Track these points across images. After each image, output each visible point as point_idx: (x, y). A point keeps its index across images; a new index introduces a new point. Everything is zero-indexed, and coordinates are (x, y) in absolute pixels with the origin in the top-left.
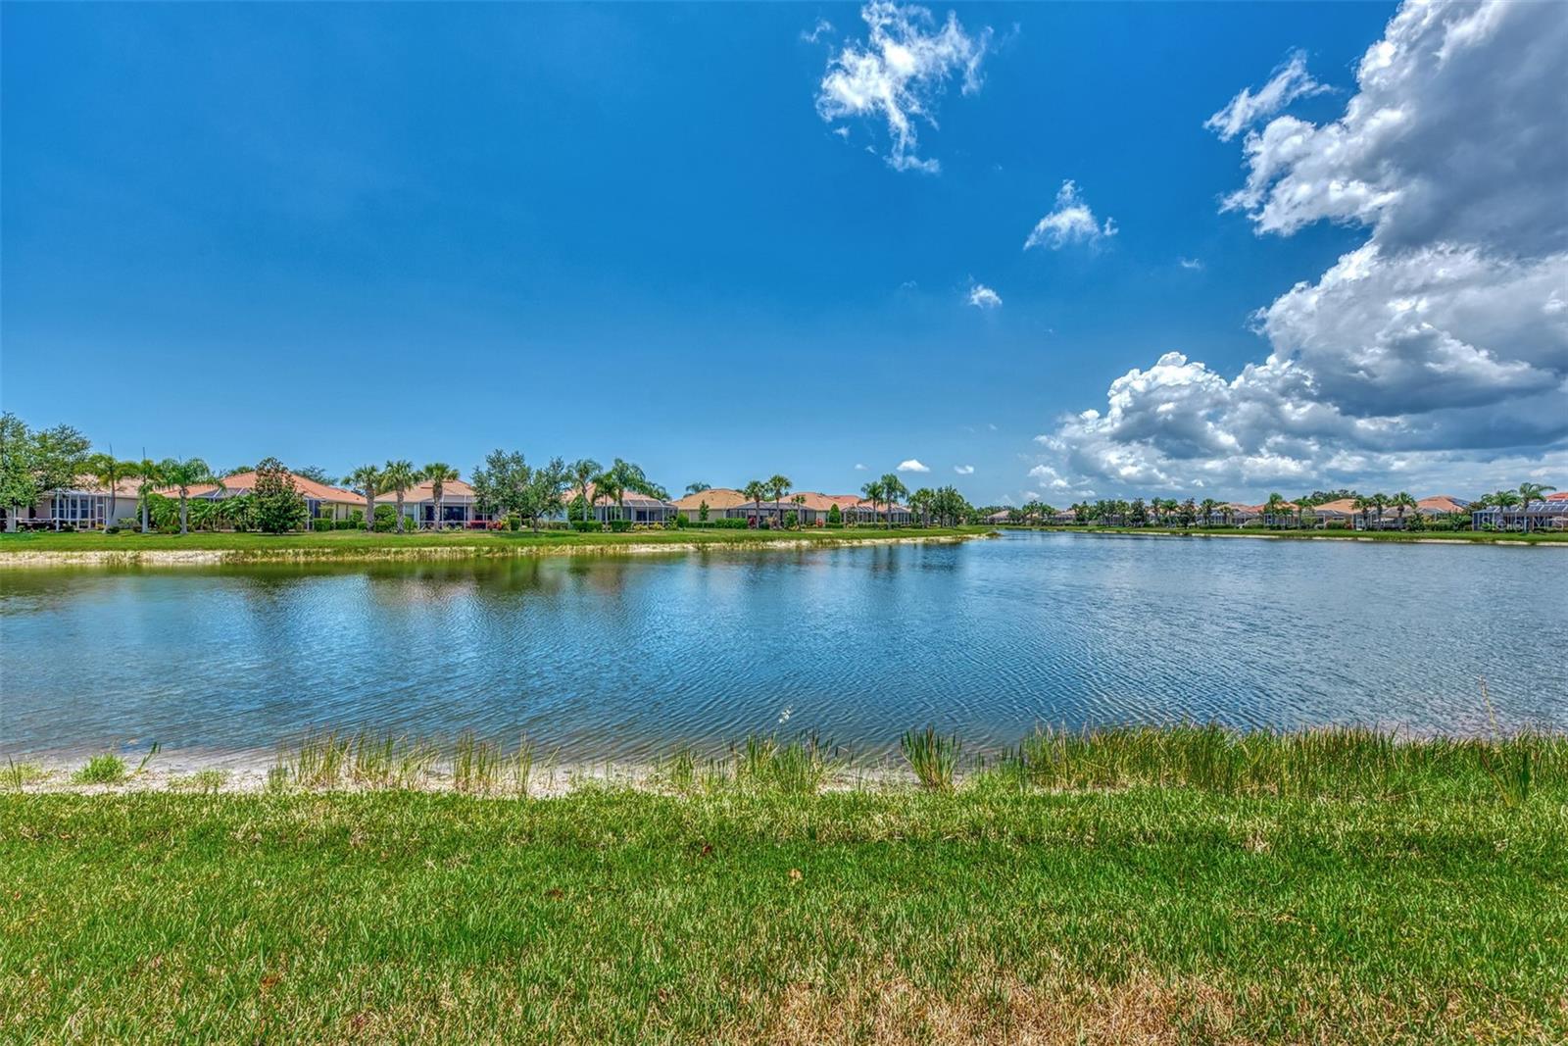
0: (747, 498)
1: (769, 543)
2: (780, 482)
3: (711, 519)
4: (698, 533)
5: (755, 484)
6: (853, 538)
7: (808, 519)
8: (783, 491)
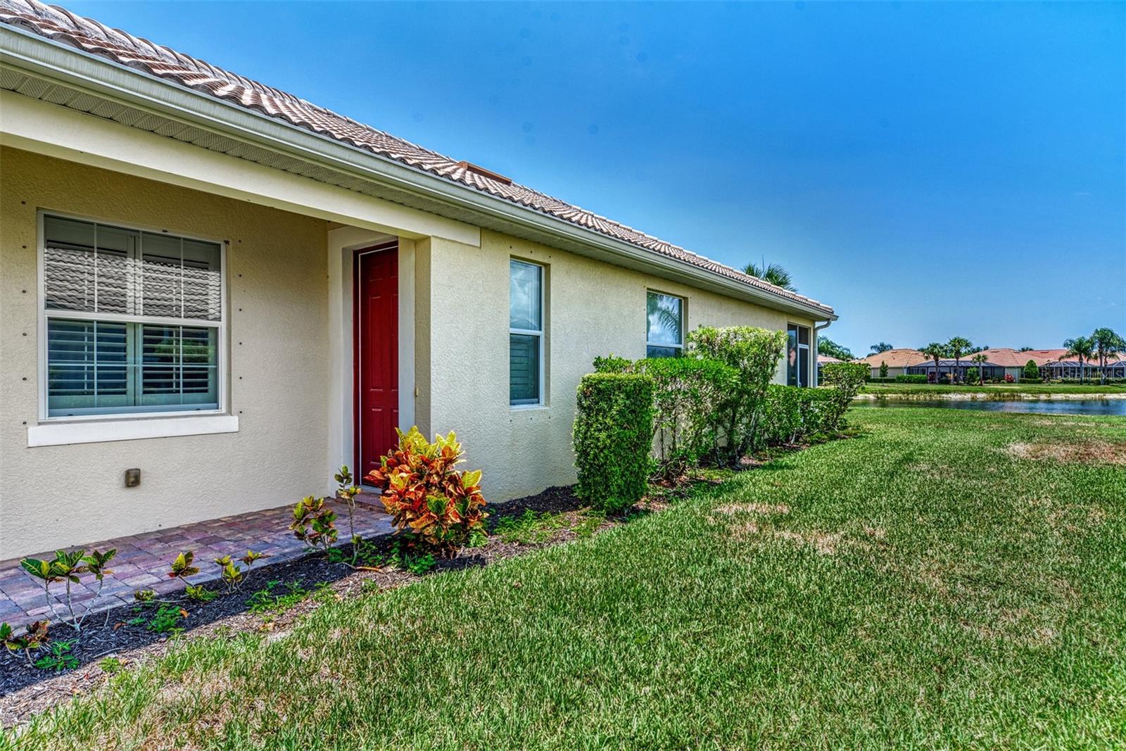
0: (927, 358)
1: (945, 395)
2: (958, 342)
3: (890, 374)
4: (878, 387)
5: (935, 346)
6: (1041, 392)
7: (993, 374)
8: (963, 350)
